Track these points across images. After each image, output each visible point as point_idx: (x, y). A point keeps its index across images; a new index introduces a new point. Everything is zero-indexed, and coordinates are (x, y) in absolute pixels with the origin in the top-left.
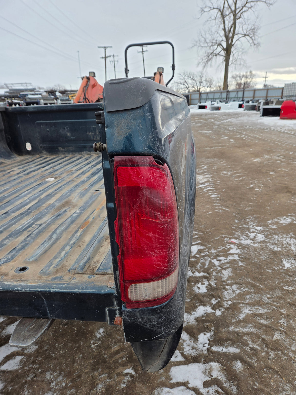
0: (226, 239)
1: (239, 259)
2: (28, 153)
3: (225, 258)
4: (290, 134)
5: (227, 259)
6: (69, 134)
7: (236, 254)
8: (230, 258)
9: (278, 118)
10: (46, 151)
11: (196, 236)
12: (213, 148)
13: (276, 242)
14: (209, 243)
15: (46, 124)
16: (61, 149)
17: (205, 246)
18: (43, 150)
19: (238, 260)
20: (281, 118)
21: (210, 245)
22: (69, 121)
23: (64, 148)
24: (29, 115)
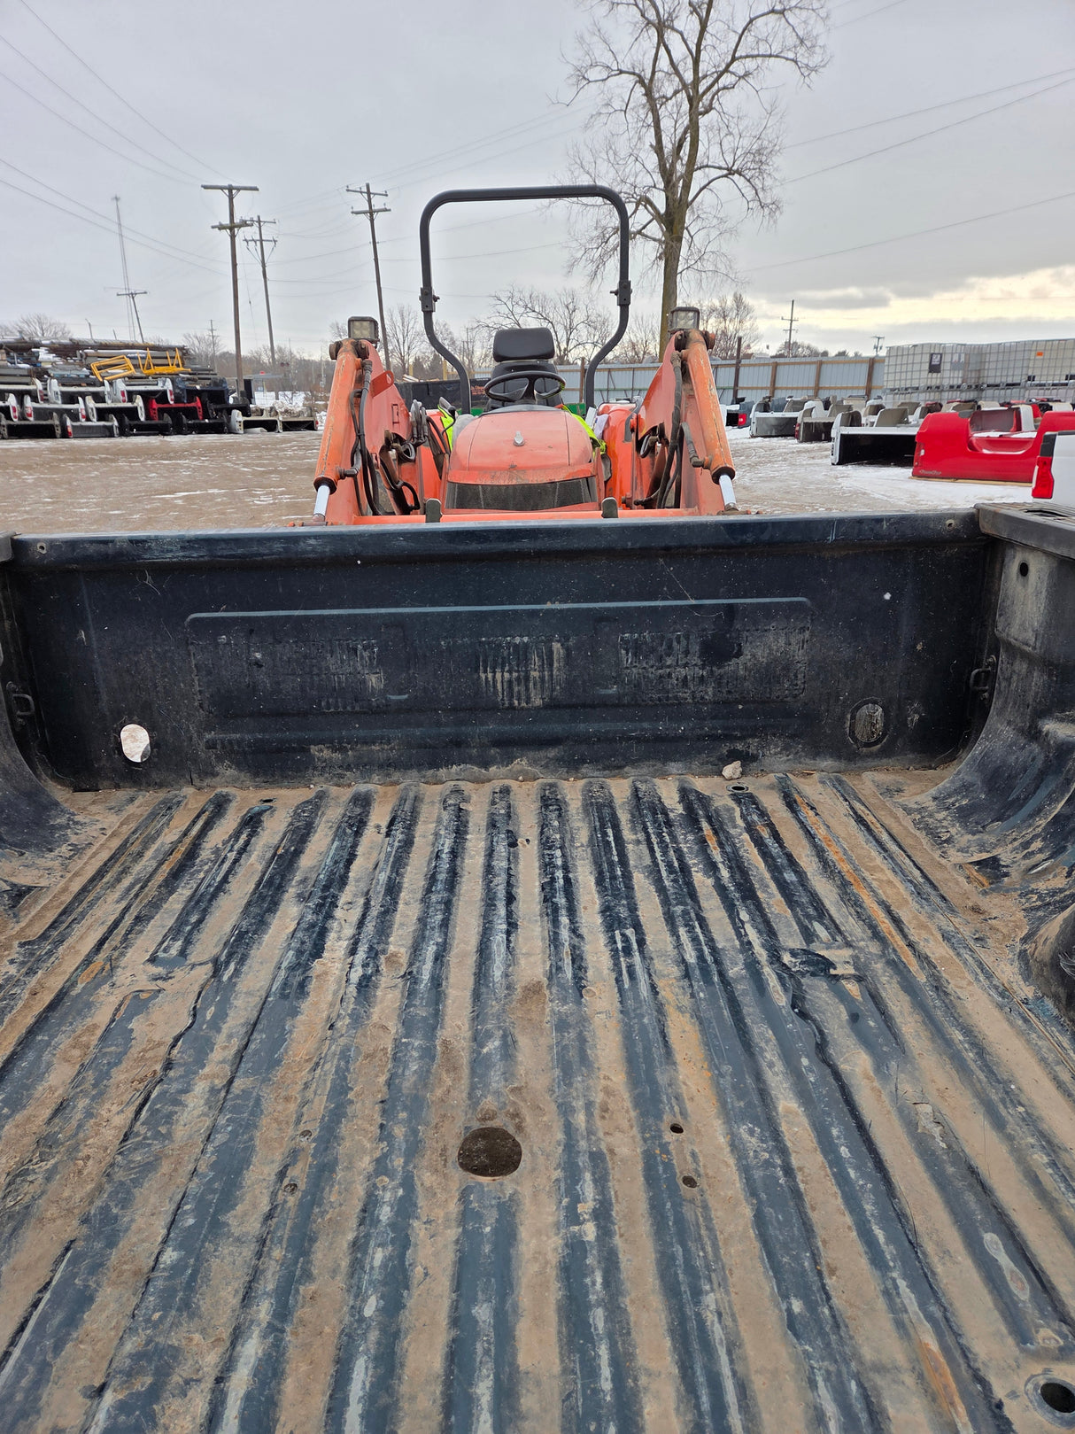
2: (132, 775)
6: (374, 681)
10: (239, 765)
15: (251, 627)
16: (326, 754)
18: (220, 759)
20: (916, 475)
22: (383, 611)
23: (342, 750)
24: (149, 581)
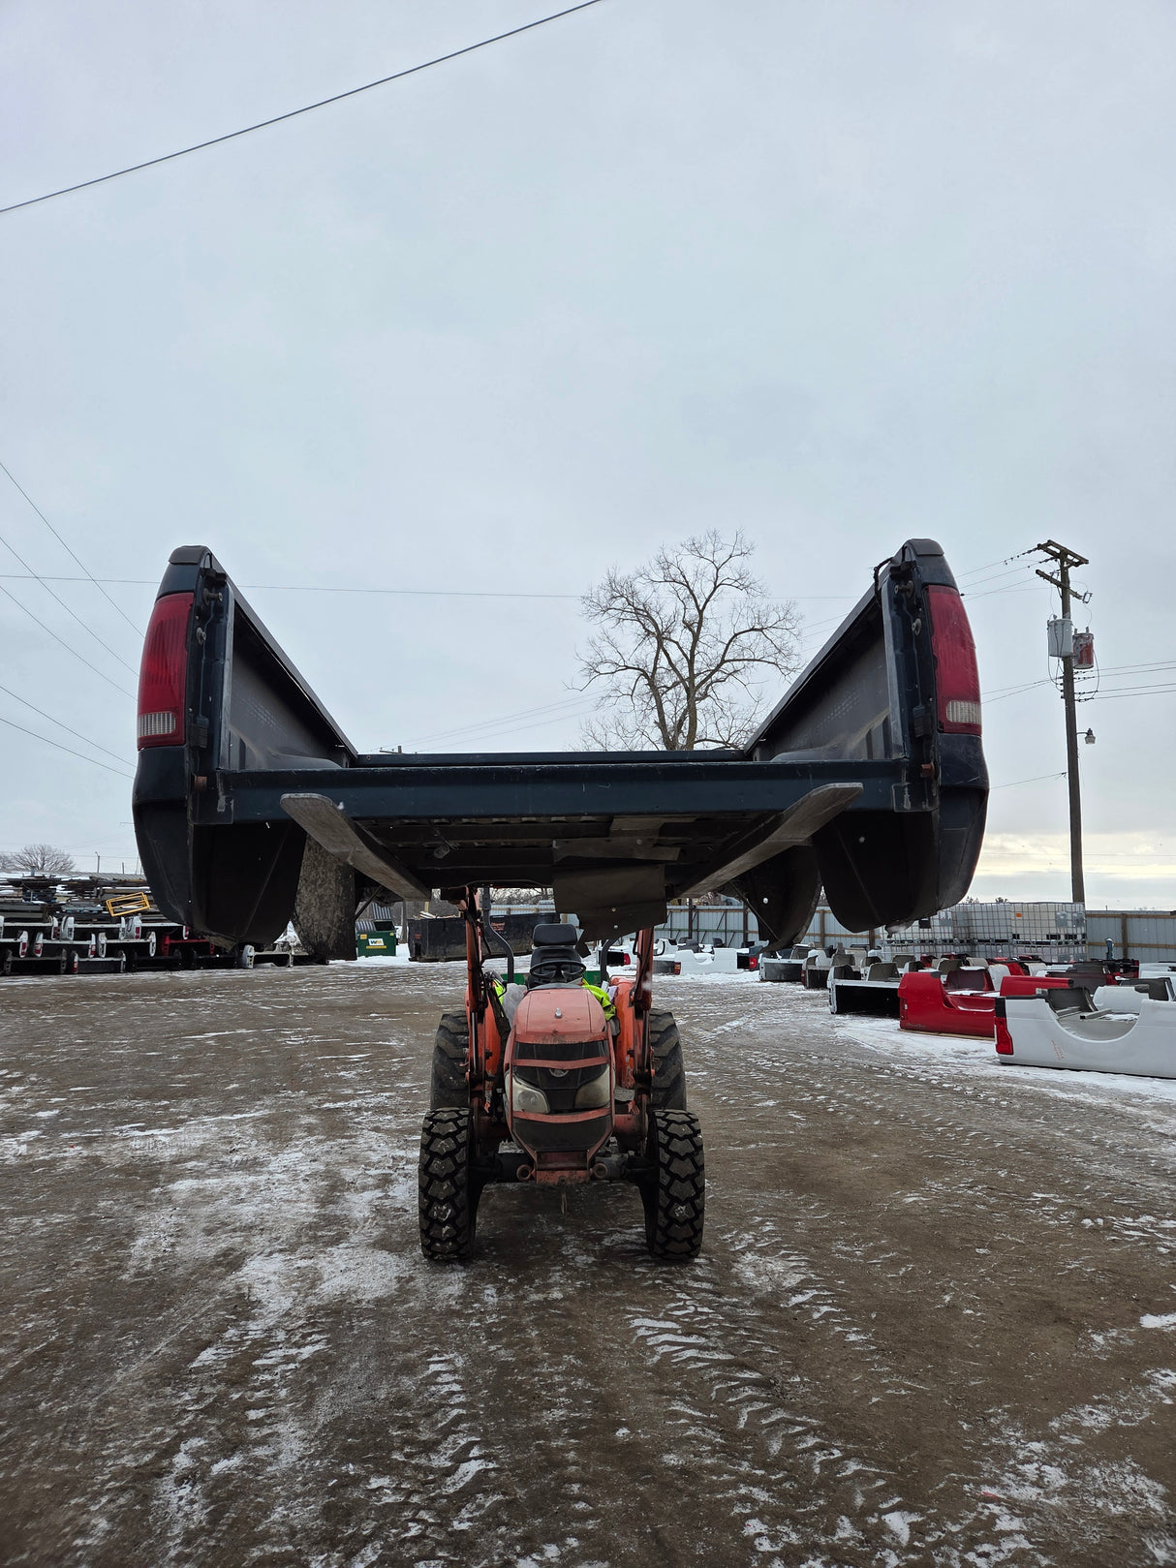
0: (966, 1487)
1: (1031, 1546)
3: (997, 1548)
4: (961, 1094)
5: (1000, 1550)
7: (1019, 1532)
8: (1008, 1545)
9: (896, 1023)
11: (880, 1483)
12: (753, 1146)
13: (1104, 1489)
14: (927, 1500)
17: (922, 1512)
19: (1030, 1550)
20: (904, 1027)
21: (933, 1508)
